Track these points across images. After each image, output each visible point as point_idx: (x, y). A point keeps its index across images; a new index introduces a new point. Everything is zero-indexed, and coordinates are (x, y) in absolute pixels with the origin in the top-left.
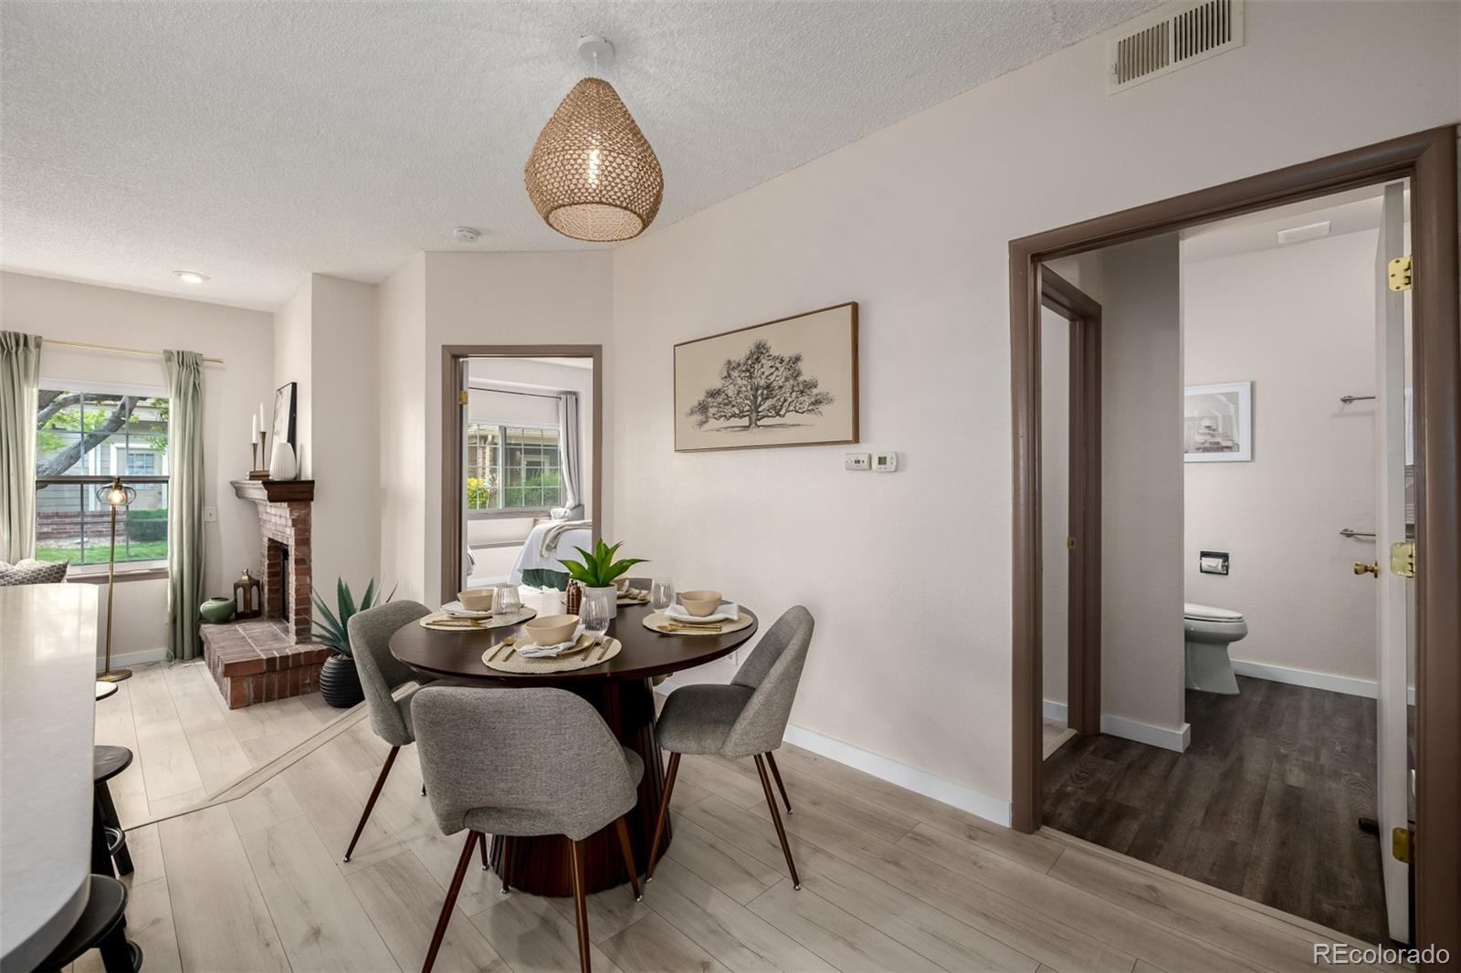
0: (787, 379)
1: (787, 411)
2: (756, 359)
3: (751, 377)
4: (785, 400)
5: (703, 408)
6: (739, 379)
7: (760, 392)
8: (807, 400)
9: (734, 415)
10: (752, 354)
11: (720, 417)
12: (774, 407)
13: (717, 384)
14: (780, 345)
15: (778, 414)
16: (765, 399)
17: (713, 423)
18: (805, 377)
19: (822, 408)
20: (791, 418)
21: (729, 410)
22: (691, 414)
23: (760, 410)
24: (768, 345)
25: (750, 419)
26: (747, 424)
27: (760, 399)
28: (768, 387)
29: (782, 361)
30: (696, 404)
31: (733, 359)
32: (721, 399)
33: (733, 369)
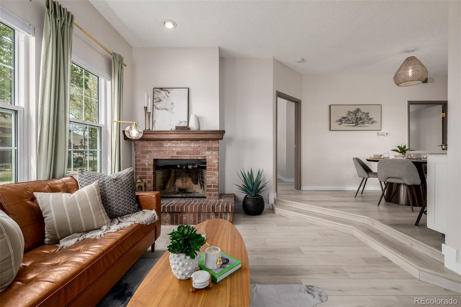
0: (365, 117)
2: (357, 112)
3: (356, 115)
4: (365, 121)
5: (341, 121)
6: (352, 116)
7: (358, 119)
8: (370, 122)
9: (351, 123)
10: (356, 111)
11: (346, 123)
12: (362, 122)
13: (346, 116)
14: (363, 109)
15: (363, 124)
16: (360, 120)
17: (344, 124)
18: (370, 116)
19: (374, 123)
20: (366, 125)
21: (349, 122)
22: (336, 122)
23: (358, 122)
24: (361, 109)
25: (355, 124)
27: (358, 120)
28: (360, 118)
29: (364, 113)
30: (338, 119)
31: (350, 111)
32: (346, 119)
33: (350, 113)
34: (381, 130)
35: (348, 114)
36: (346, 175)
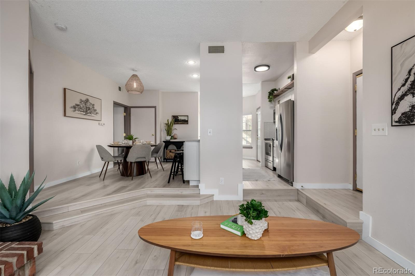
0: (92, 108)
1: (92, 113)
2: (87, 102)
3: (86, 105)
4: (92, 111)
5: (74, 107)
6: (83, 105)
7: (87, 108)
8: (95, 113)
9: (82, 111)
10: (86, 100)
11: (79, 111)
13: (78, 103)
14: (91, 101)
15: (91, 113)
16: (89, 110)
17: (77, 112)
18: (95, 108)
19: (97, 114)
20: (93, 115)
22: (71, 108)
23: (88, 112)
24: (89, 100)
25: (86, 113)
26: (85, 114)
27: (87, 110)
28: (89, 108)
29: (91, 104)
30: (73, 106)
31: (82, 99)
32: (79, 107)
33: (82, 101)
34: (101, 121)
35: (80, 102)
36: (78, 162)
